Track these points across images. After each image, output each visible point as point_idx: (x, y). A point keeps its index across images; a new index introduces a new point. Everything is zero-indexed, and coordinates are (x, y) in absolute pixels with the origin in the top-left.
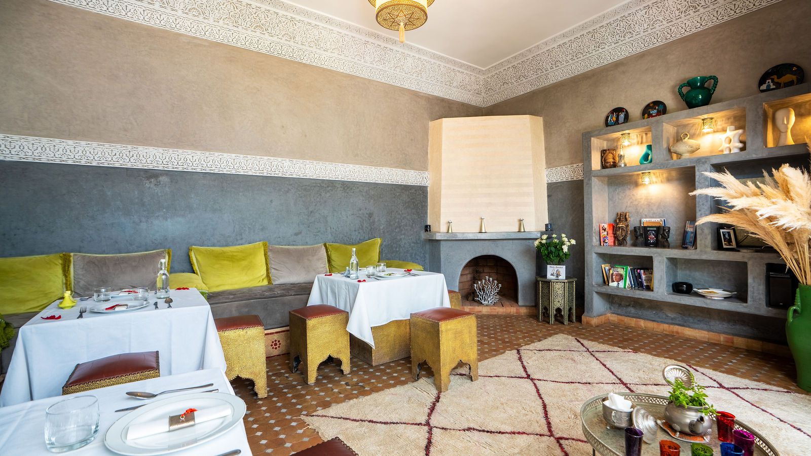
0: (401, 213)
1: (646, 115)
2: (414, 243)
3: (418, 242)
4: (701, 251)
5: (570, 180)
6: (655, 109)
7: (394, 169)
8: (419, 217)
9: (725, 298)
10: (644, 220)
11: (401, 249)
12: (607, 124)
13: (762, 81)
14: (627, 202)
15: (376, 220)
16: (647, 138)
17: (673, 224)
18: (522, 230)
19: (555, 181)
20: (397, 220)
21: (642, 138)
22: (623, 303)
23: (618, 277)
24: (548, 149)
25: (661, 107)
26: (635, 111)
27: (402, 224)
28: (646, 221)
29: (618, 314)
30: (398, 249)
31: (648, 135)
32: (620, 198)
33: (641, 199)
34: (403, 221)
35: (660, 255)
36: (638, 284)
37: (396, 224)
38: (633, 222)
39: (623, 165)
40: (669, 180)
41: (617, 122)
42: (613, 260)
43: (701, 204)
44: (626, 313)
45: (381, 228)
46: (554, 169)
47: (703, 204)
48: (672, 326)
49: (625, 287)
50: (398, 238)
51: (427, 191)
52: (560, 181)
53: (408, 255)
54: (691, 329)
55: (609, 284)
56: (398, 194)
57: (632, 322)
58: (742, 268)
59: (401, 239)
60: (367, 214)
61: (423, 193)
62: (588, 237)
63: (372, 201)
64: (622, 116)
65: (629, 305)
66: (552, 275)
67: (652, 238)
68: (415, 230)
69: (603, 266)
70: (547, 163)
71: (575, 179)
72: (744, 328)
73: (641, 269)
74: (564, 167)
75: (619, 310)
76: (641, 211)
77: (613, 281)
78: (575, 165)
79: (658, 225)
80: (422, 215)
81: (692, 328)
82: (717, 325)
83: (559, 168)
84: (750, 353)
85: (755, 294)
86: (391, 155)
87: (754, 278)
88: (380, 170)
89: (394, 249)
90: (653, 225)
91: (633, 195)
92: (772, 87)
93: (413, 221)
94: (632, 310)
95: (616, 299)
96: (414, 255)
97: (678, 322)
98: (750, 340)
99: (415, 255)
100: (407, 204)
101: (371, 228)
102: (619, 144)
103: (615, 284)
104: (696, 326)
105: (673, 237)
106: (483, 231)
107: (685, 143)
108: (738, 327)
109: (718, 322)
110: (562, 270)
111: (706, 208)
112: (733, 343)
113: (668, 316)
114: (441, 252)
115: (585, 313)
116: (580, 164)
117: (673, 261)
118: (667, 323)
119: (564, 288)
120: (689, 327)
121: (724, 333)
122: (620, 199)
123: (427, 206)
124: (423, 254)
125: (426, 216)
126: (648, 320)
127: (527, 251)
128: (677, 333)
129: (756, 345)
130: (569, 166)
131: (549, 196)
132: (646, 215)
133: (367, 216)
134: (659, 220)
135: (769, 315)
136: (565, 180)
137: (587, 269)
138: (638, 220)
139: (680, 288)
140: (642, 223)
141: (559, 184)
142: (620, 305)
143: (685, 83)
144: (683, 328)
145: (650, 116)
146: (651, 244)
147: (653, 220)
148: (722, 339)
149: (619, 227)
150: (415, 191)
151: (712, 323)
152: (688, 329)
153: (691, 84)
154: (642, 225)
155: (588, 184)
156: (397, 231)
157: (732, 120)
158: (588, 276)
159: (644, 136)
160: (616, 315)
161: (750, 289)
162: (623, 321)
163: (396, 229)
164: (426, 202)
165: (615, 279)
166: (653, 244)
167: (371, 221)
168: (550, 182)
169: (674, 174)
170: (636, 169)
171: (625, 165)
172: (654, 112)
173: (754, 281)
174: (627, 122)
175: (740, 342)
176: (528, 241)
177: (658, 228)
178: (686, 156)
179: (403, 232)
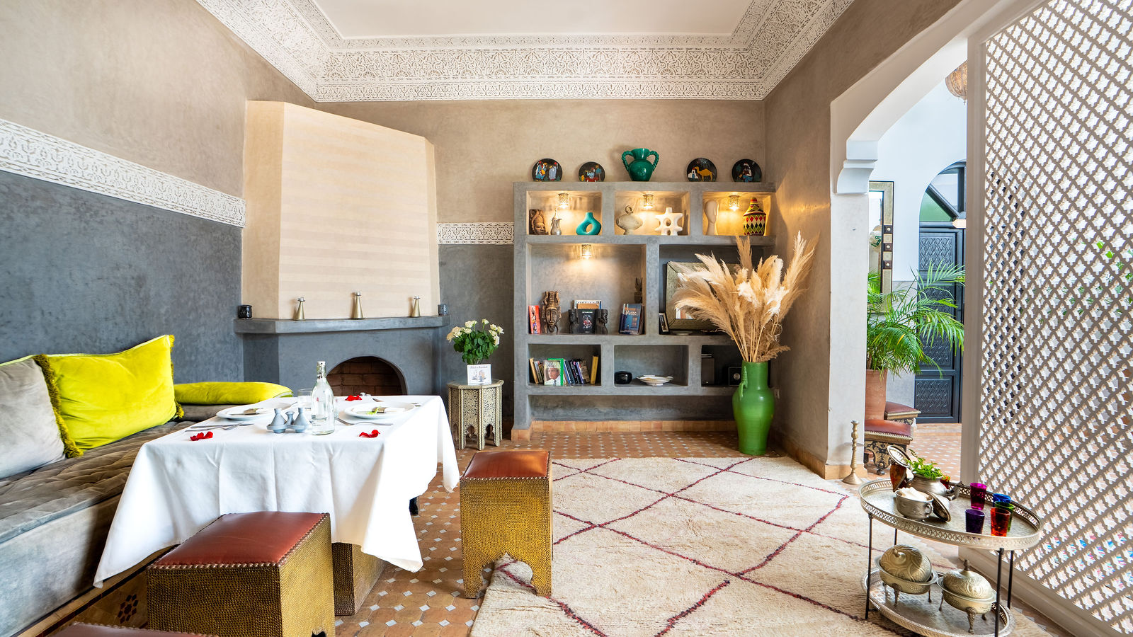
0: (198, 279)
1: (583, 176)
2: (220, 342)
3: (228, 339)
4: (650, 336)
5: (477, 243)
6: (592, 171)
7: (188, 182)
8: (227, 290)
9: (664, 384)
10: (577, 302)
11: (199, 357)
12: (534, 178)
13: (689, 171)
14: (556, 279)
15: (152, 293)
16: (581, 204)
17: (609, 306)
18: (416, 315)
19: (452, 243)
20: (192, 295)
21: (576, 202)
22: (549, 405)
23: (554, 373)
24: (442, 195)
25: (599, 171)
26: (570, 169)
27: (201, 303)
28: (581, 303)
29: (545, 420)
30: (193, 358)
31: (583, 201)
32: (547, 273)
33: (572, 276)
34: (202, 296)
35: (609, 342)
36: (576, 379)
37: (190, 303)
38: (564, 305)
39: (558, 233)
40: (604, 256)
41: (546, 178)
42: (540, 352)
43: (651, 285)
44: (553, 416)
45: (163, 311)
46: (452, 224)
47: (653, 286)
48: (605, 422)
49: (562, 385)
50: (195, 333)
51: (241, 236)
52: (461, 243)
53: (212, 368)
54: (625, 422)
55: (543, 383)
56: (193, 238)
57: (561, 426)
58: (682, 351)
59: (199, 335)
60: (133, 278)
61: (234, 240)
62: (519, 323)
63: (143, 248)
64: (553, 171)
65: (557, 406)
66: (474, 379)
67: (588, 323)
68: (222, 316)
69: (531, 360)
70: (439, 214)
71: (485, 243)
72: (670, 411)
73: (576, 361)
74: (468, 224)
75: (545, 414)
76: (572, 291)
77: (549, 379)
78: (485, 224)
79: (595, 308)
80: (233, 285)
81: (626, 420)
82: (649, 412)
83: (460, 225)
84: (675, 433)
85: (694, 376)
86: (182, 149)
87: (693, 361)
88: (162, 180)
89: (187, 358)
90: (589, 308)
91: (564, 271)
92: (696, 177)
93: (218, 297)
94: (560, 412)
95: (541, 401)
96: (220, 366)
97: (611, 417)
98: (675, 422)
99: (223, 367)
100: (208, 262)
101: (143, 312)
102: (548, 204)
103: (551, 382)
104: (629, 417)
105: (611, 323)
106: (359, 317)
107: (633, 218)
108: (665, 411)
109: (648, 410)
110: (486, 369)
111: (655, 290)
112: (661, 428)
113: (600, 412)
114: (280, 357)
115: (515, 426)
116: (494, 224)
117: (620, 350)
118: (601, 420)
119: (496, 395)
120: (623, 420)
121: (654, 419)
122: (548, 275)
123: (239, 268)
124: (235, 363)
125: (238, 286)
126: (580, 420)
127: (421, 346)
128: (611, 428)
129: (680, 425)
130: (477, 224)
131: (441, 264)
132: (578, 296)
133: (133, 282)
134: (595, 301)
135: (705, 394)
136: (469, 243)
137: (518, 366)
138: (569, 301)
139: (622, 378)
140: (575, 305)
141: (458, 248)
142: (546, 408)
143: (628, 152)
144: (617, 422)
145: (587, 178)
146: (586, 330)
147: (588, 302)
148: (652, 426)
149: (550, 310)
150: (222, 234)
151: (643, 411)
152: (622, 422)
153: (635, 154)
154: (575, 308)
155: (520, 252)
156: (191, 317)
157: (664, 201)
158: (519, 375)
159: (578, 201)
160: (542, 422)
161: (690, 372)
162: (550, 427)
163: (189, 314)
164: (238, 258)
165: (552, 376)
166: (588, 330)
167: (142, 295)
168: (444, 243)
169: (609, 250)
170: (570, 240)
171: (561, 233)
172: (591, 175)
173: (693, 363)
174: (558, 181)
175: (667, 425)
176: (422, 331)
177: (596, 311)
178: (631, 232)
179: (202, 320)
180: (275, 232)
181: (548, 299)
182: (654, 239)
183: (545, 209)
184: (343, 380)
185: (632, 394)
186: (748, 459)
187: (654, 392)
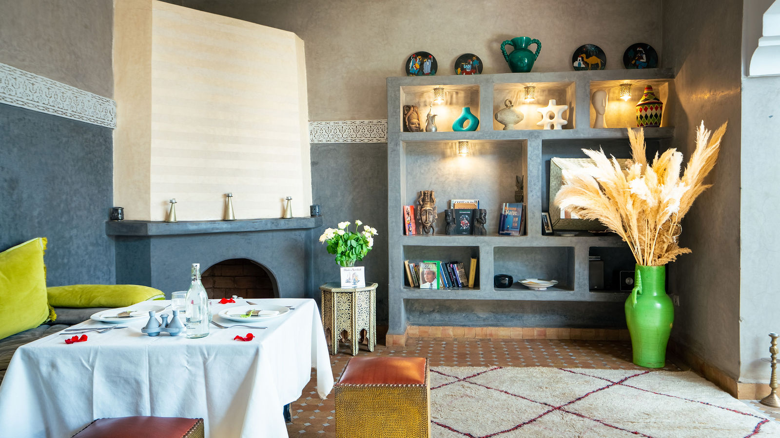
0: (70, 181)
1: (459, 70)
2: (93, 244)
3: (100, 241)
4: (532, 237)
5: (349, 141)
6: (469, 64)
7: (58, 83)
8: (99, 192)
9: (547, 288)
10: (453, 201)
11: (72, 259)
12: (408, 72)
13: (574, 59)
14: (432, 178)
15: (25, 196)
16: (457, 98)
17: (488, 206)
18: (288, 216)
19: (324, 142)
20: (64, 197)
21: (452, 97)
22: (425, 309)
23: (430, 276)
24: (313, 92)
25: (476, 64)
26: (445, 62)
27: (73, 205)
28: (459, 203)
29: (420, 325)
30: (66, 261)
31: (459, 95)
32: (422, 171)
33: (449, 174)
34: (75, 199)
35: (488, 244)
36: (453, 283)
37: (62, 205)
38: (439, 205)
39: (434, 129)
40: (482, 153)
41: (420, 72)
42: (415, 253)
43: (532, 183)
44: (429, 321)
45: (35, 213)
46: (324, 123)
47: (535, 184)
48: (485, 328)
49: (438, 289)
50: (67, 235)
51: (111, 138)
52: (333, 141)
53: (84, 270)
54: (506, 328)
55: (418, 287)
56: (64, 140)
57: (437, 332)
58: (568, 254)
59: (71, 237)
60: (6, 181)
61: (106, 141)
62: (394, 224)
63: (15, 150)
64: (428, 64)
65: (433, 311)
66: (348, 282)
67: (465, 223)
68: (94, 219)
69: (407, 263)
70: (310, 112)
71: (358, 141)
72: (554, 318)
73: (454, 263)
74: (340, 123)
75: (420, 319)
76: (449, 189)
77: (424, 282)
78: (358, 122)
79: (472, 208)
80: (104, 187)
81: (506, 327)
82: (531, 318)
83: (332, 123)
84: (561, 341)
85: (581, 280)
86: (51, 50)
87: (580, 264)
88: (33, 81)
89: (60, 260)
90: (466, 208)
91: (439, 169)
92: (583, 66)
93: (91, 199)
94: (437, 316)
95: (416, 305)
96: (92, 269)
97: (490, 323)
98: (560, 329)
99: (95, 269)
100: (80, 164)
101: (16, 215)
102: (423, 100)
103: (427, 285)
104: (510, 324)
105: (490, 223)
106: (231, 218)
107: (513, 111)
108: (548, 317)
109: (530, 316)
110: (360, 271)
111: (537, 188)
112: (545, 335)
113: (479, 317)
114: (152, 260)
115: (390, 331)
116: (366, 121)
117: (500, 252)
118: (480, 326)
119: (370, 299)
120: (503, 326)
121: (538, 326)
122: (423, 174)
123: (110, 169)
124: (108, 265)
125: (109, 188)
126: (457, 325)
127: (293, 248)
128: (491, 335)
129: (565, 332)
130: (349, 122)
131: (313, 164)
132: (454, 195)
133: (5, 185)
134: (473, 201)
135: (593, 299)
136: (341, 141)
137: (393, 269)
138: (446, 201)
139: (503, 282)
140: (452, 205)
141: (331, 147)
142: (422, 313)
143: (508, 41)
144: (497, 328)
145: (464, 71)
146: (464, 231)
147: (466, 201)
148: (535, 333)
149: (426, 211)
150: (94, 136)
151: (525, 317)
152: (502, 328)
153: (515, 43)
154: (452, 208)
155: (395, 150)
156: (63, 220)
157: (546, 93)
158: (393, 278)
159: (454, 95)
160: (417, 327)
161: (576, 275)
162: (427, 332)
163: (61, 217)
164: (109, 160)
165: (427, 279)
166: (466, 231)
167: (14, 197)
168: (316, 142)
169: (488, 146)
170: (446, 137)
171: (436, 130)
172: (468, 67)
173: (580, 267)
174: (433, 75)
175: (551, 332)
176: (293, 232)
177: (474, 212)
178: (511, 127)
179: (74, 223)
180: (146, 133)
181: (424, 198)
182: (536, 134)
183: (419, 105)
184: (214, 282)
185: (513, 298)
186: (644, 372)
187: (537, 297)
